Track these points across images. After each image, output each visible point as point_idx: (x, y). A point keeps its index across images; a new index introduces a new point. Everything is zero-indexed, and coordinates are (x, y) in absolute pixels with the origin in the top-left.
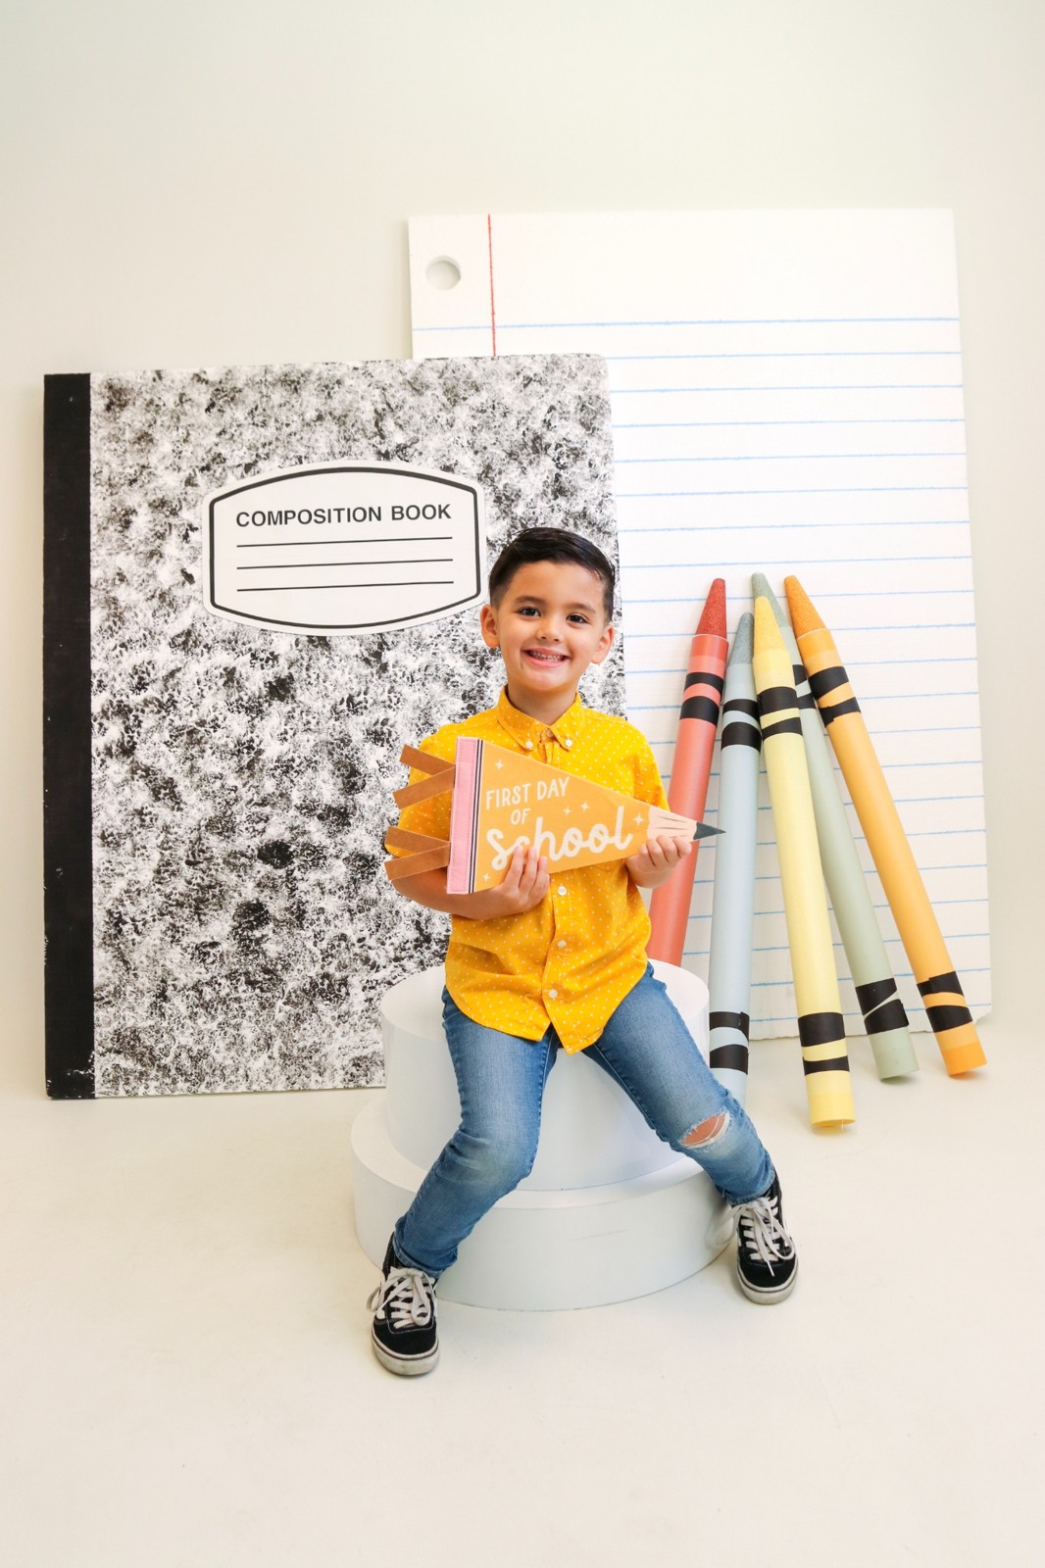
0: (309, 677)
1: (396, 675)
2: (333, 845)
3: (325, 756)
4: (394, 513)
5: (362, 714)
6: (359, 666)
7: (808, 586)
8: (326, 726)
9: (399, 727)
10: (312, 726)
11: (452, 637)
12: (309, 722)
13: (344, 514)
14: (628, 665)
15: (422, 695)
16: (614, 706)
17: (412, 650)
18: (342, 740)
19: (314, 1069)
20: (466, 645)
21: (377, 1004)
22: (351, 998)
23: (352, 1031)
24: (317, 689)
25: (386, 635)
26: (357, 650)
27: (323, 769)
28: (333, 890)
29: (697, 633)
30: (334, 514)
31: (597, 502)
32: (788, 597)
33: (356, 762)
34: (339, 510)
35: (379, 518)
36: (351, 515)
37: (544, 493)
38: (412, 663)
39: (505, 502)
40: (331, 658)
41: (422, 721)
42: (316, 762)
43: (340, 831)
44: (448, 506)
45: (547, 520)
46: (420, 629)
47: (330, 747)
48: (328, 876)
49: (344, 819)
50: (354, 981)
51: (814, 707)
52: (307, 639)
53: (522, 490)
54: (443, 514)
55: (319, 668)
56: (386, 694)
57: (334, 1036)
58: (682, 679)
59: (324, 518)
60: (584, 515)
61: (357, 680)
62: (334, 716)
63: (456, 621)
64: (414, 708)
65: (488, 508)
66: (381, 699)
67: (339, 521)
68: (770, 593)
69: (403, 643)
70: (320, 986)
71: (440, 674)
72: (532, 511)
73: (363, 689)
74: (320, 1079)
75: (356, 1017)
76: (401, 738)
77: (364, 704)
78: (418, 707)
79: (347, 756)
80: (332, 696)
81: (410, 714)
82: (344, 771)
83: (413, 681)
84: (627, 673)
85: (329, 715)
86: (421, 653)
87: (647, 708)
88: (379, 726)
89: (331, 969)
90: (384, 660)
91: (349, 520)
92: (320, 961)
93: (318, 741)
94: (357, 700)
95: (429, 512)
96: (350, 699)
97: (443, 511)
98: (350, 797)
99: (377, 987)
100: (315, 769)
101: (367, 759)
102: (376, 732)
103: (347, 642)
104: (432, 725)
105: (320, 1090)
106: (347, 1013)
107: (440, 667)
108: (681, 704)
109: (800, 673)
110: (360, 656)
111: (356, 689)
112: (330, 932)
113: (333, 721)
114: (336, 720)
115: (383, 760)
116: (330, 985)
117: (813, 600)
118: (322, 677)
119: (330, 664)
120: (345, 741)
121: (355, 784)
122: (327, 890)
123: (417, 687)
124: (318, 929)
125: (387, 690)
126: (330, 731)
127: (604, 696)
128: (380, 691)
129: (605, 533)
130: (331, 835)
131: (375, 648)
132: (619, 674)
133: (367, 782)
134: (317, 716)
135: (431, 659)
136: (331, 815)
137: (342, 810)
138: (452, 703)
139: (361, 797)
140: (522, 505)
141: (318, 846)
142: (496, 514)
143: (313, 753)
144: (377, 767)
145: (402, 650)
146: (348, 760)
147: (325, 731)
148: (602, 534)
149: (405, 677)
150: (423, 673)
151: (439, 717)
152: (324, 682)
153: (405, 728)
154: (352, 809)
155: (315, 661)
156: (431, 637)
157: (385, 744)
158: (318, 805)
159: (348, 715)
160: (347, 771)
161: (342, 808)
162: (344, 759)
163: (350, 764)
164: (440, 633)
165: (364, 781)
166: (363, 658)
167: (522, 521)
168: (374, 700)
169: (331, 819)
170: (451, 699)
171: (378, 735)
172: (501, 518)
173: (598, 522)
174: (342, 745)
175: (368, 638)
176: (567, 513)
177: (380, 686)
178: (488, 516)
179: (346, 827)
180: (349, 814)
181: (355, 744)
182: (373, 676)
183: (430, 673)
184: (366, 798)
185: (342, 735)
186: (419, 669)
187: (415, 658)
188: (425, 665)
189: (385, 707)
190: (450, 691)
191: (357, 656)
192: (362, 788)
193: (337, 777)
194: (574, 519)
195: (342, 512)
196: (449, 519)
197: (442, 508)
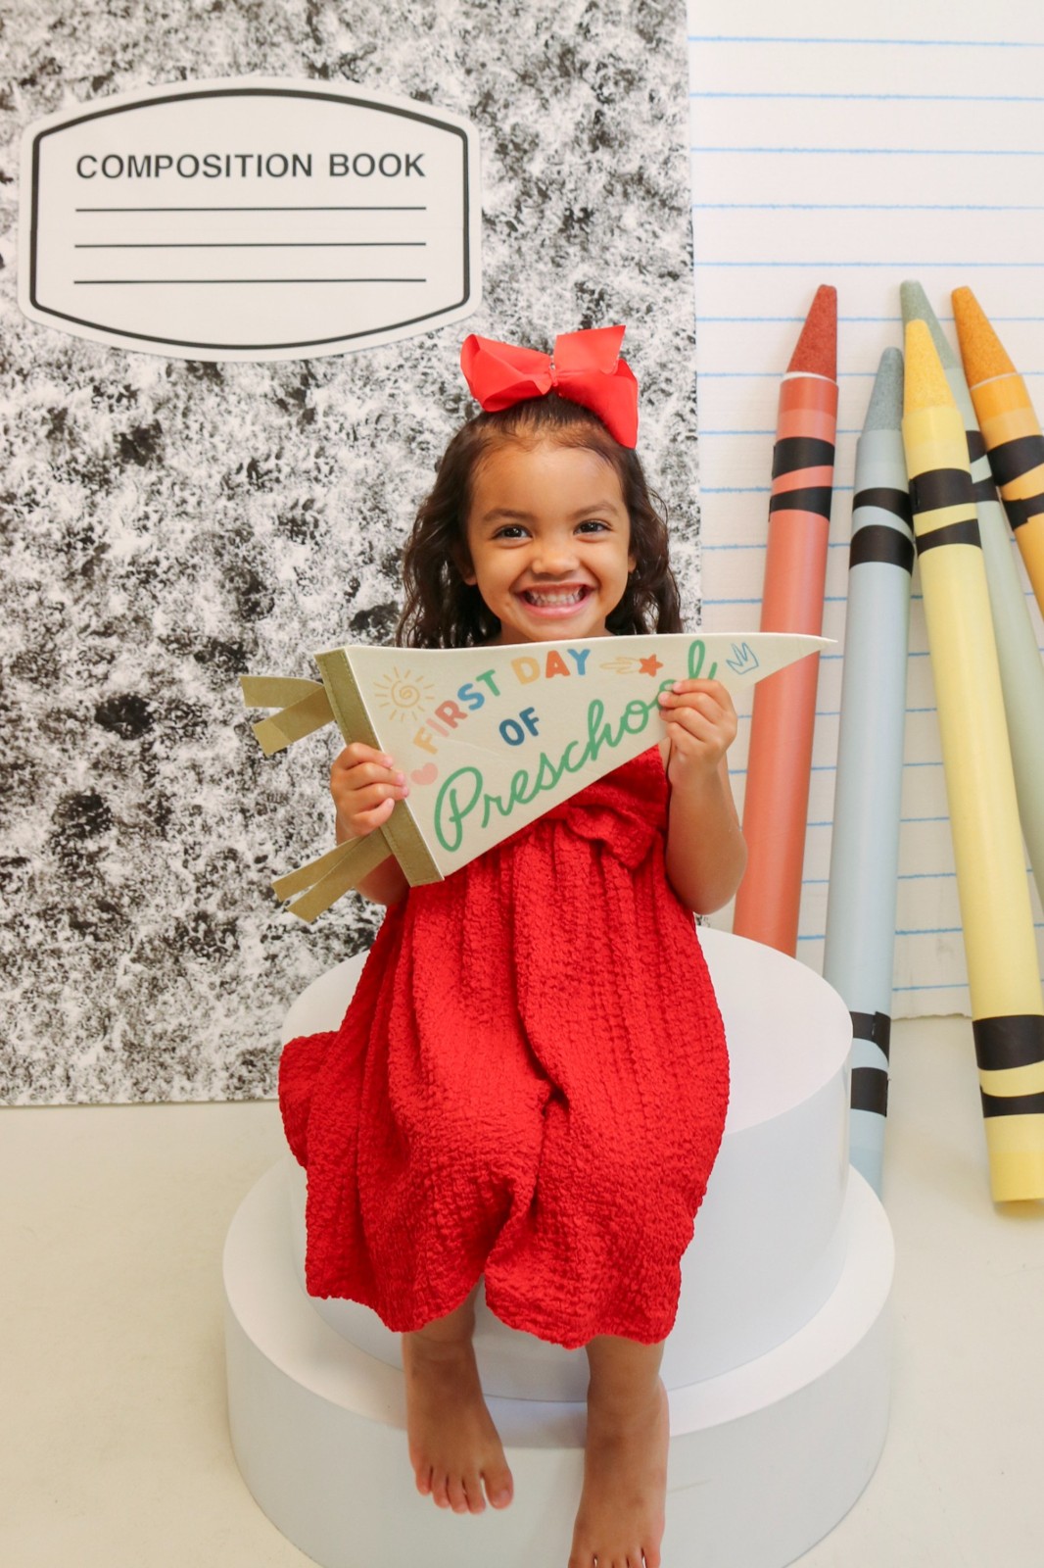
0: (187, 427)
1: (328, 428)
2: (219, 703)
3: (210, 558)
4: (332, 164)
5: (271, 490)
6: (269, 413)
7: (990, 304)
8: (213, 508)
9: (331, 514)
10: (190, 508)
11: (421, 369)
12: (184, 502)
13: (252, 164)
14: (704, 421)
15: (370, 462)
16: (679, 488)
17: (355, 389)
18: (238, 533)
19: (179, 1068)
20: (443, 383)
21: (285, 964)
22: (242, 954)
23: (242, 1008)
24: (199, 448)
25: (315, 363)
26: (266, 386)
27: (206, 578)
28: (216, 777)
30: (236, 164)
31: (661, 159)
32: (959, 321)
33: (260, 569)
34: (244, 158)
35: (308, 172)
36: (263, 166)
37: (577, 141)
38: (356, 409)
39: (514, 153)
40: (224, 398)
41: (369, 504)
42: (194, 567)
43: (230, 681)
44: (420, 156)
45: (580, 184)
46: (369, 354)
47: (218, 543)
48: (209, 753)
49: (238, 660)
50: (249, 926)
51: (996, 499)
52: (185, 365)
53: (542, 135)
54: (412, 170)
55: (204, 414)
56: (312, 459)
57: (214, 1015)
59: (219, 169)
60: (639, 178)
61: (265, 435)
62: (227, 491)
63: (429, 343)
64: (356, 484)
65: (485, 163)
66: (304, 466)
67: (244, 174)
68: (929, 316)
69: (341, 377)
70: (192, 934)
71: (400, 428)
72: (555, 169)
73: (275, 449)
74: (188, 1085)
75: (249, 985)
76: (334, 531)
77: (275, 475)
78: (363, 482)
79: (245, 559)
80: (223, 459)
81: (350, 493)
82: (239, 582)
83: (356, 439)
84: (700, 433)
85: (218, 490)
86: (369, 393)
87: (730, 491)
88: (298, 512)
89: (211, 906)
90: (309, 403)
91: (259, 174)
92: (193, 892)
93: (198, 532)
94: (263, 467)
95: (390, 165)
96: (253, 466)
97: (411, 165)
98: (249, 625)
99: (286, 936)
100: (193, 579)
101: (278, 563)
102: (293, 521)
103: (251, 372)
104: (384, 512)
105: (188, 1102)
106: (235, 978)
107: (401, 417)
109: (977, 443)
110: (271, 395)
111: (263, 449)
112: (211, 846)
113: (223, 502)
114: (230, 498)
115: (303, 566)
116: (208, 932)
117: (996, 326)
118: (208, 427)
119: (224, 406)
120: (243, 534)
121: (257, 604)
122: (206, 776)
123: (363, 450)
124: (190, 840)
125: (313, 451)
126: (218, 517)
127: (664, 471)
128: (302, 454)
129: (672, 208)
130: (216, 687)
131: (297, 383)
132: (688, 438)
133: (276, 601)
134: (197, 491)
135: (386, 404)
136: (217, 655)
137: (235, 647)
138: (419, 477)
139: (267, 626)
140: (541, 159)
141: (195, 705)
142: (498, 172)
143: (190, 552)
144: (294, 577)
145: (341, 388)
146: (246, 565)
147: (211, 516)
148: (667, 210)
149: (344, 432)
150: (373, 426)
151: (398, 499)
152: (212, 436)
153: (340, 515)
154: (251, 645)
155: (198, 402)
156: (387, 368)
157: (308, 540)
158: (196, 638)
159: (248, 491)
160: (245, 582)
161: (234, 643)
162: (240, 564)
163: (250, 571)
164: (402, 362)
165: (272, 599)
166: (275, 399)
167: (540, 184)
168: (292, 469)
169: (216, 660)
170: (417, 470)
171: (297, 525)
172: (506, 179)
173: (661, 192)
174: (238, 540)
175: (286, 367)
176: (612, 175)
177: (302, 446)
178: (484, 175)
179: (240, 674)
180: (246, 652)
181: (260, 538)
182: (291, 428)
183: (384, 426)
184: (275, 628)
185: (238, 523)
186: (367, 420)
187: (360, 402)
188: (376, 414)
189: (309, 480)
190: (415, 458)
191: (266, 396)
192: (268, 612)
193: (229, 592)
194: (624, 186)
195: (248, 160)
196: (422, 178)
197: (411, 160)
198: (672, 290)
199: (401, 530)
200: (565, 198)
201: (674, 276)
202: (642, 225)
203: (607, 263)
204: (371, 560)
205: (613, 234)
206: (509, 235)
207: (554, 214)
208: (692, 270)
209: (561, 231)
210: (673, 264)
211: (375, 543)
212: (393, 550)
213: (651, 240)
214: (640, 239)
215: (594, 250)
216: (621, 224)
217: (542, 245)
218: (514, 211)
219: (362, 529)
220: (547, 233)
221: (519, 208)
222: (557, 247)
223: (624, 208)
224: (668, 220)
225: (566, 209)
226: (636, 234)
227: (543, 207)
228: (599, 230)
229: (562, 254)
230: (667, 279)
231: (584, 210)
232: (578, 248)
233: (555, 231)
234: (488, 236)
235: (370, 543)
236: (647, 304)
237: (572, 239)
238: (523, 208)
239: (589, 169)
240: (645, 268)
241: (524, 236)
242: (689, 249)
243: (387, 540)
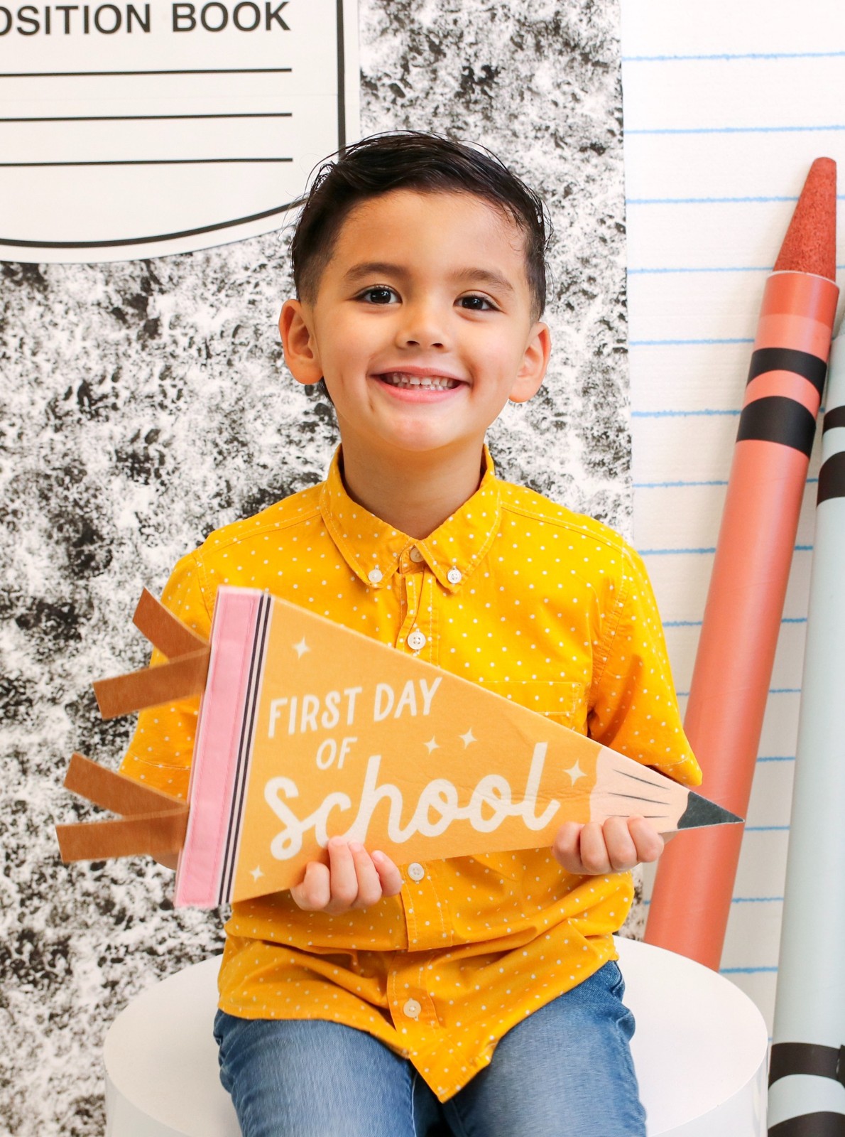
1: (175, 342)
2: (46, 677)
3: (33, 501)
4: (176, 17)
5: (107, 419)
6: (103, 325)
8: (37, 441)
9: (180, 447)
13: (77, 18)
14: (634, 330)
15: (227, 384)
16: (605, 412)
17: (208, 295)
18: (68, 471)
21: (127, 992)
22: (76, 980)
23: (76, 1046)
24: (19, 368)
25: (158, 263)
26: (99, 292)
27: (29, 526)
28: (44, 767)
29: (776, 268)
30: (58, 18)
33: (94, 515)
34: (67, 9)
35: (146, 27)
36: (91, 21)
38: (208, 321)
40: (48, 308)
41: (226, 435)
42: (15, 513)
43: (59, 650)
44: (284, 4)
45: (481, 36)
46: (224, 251)
47: (43, 483)
48: (35, 738)
49: (69, 626)
50: (83, 945)
52: (2, 267)
54: (274, 22)
55: (24, 327)
56: (156, 381)
57: (41, 1055)
58: (741, 358)
59: (37, 25)
60: (556, 27)
61: (99, 352)
62: (53, 421)
64: (210, 411)
65: (365, 12)
66: (146, 390)
67: (67, 30)
69: (191, 281)
70: (15, 956)
71: (262, 342)
72: (452, 17)
73: (111, 369)
75: (84, 1018)
76: (184, 468)
77: (111, 400)
78: (218, 408)
79: (76, 503)
80: (49, 382)
81: (203, 422)
82: (69, 530)
83: (209, 356)
84: (633, 344)
85: (43, 420)
86: (225, 300)
87: (672, 414)
88: (140, 445)
89: (38, 923)
90: (152, 313)
91: (87, 30)
92: (17, 905)
93: (19, 471)
94: (97, 391)
95: (247, 17)
96: (85, 390)
97: (273, 16)
98: (82, 583)
99: (128, 958)
100: (13, 527)
101: (116, 507)
102: (134, 456)
103: (82, 275)
104: (244, 444)
106: (67, 1010)
107: (263, 329)
108: (741, 407)
111: (97, 369)
112: (37, 850)
113: (49, 433)
114: (57, 429)
115: (146, 511)
116: (35, 954)
118: (29, 343)
119: (48, 318)
120: (73, 472)
121: (91, 557)
122: (32, 766)
123: (218, 369)
124: (13, 843)
125: (157, 372)
126: (44, 452)
127: (586, 392)
128: (143, 374)
129: (596, 64)
130: (43, 657)
131: (136, 288)
132: (616, 350)
133: (115, 554)
134: (18, 421)
135: (245, 312)
136: (44, 619)
137: (66, 609)
138: (286, 401)
139: (104, 585)
140: (433, 6)
141: (17, 680)
142: (380, 23)
143: (10, 495)
144: (136, 525)
145: (190, 294)
146: (78, 511)
147: (35, 451)
148: (589, 66)
149: (195, 347)
150: (230, 339)
151: (260, 428)
152: (34, 354)
153: (192, 449)
154: (85, 607)
155: (16, 312)
156: (246, 269)
157: (152, 480)
158: (18, 599)
159: (79, 420)
160: (77, 531)
161: (65, 604)
162: (70, 509)
163: (82, 517)
164: (264, 261)
165: (109, 551)
166: (111, 308)
167: (432, 36)
168: (132, 393)
169: (43, 625)
170: (283, 393)
171: (139, 462)
172: (390, 31)
173: (583, 43)
174: (67, 479)
175: (123, 269)
176: (521, 24)
177: (144, 365)
178: (363, 27)
179: (72, 643)
180: (78, 616)
181: (94, 478)
182: (130, 344)
183: (243, 340)
184: (113, 586)
185: (68, 459)
186: (222, 332)
187: (214, 310)
188: (234, 325)
189: (153, 406)
190: (282, 378)
191: (99, 304)
192: (105, 567)
193: (57, 542)
194: (536, 36)
195: (72, 12)
196: (287, 32)
197: (273, 10)
198: (596, 166)
199: (265, 467)
200: (463, 54)
201: (599, 149)
202: (559, 86)
203: (515, 134)
204: (229, 503)
205: (522, 99)
206: (394, 102)
207: (450, 74)
208: (621, 141)
209: (458, 95)
210: (598, 134)
211: (233, 483)
212: (255, 490)
213: (570, 105)
214: (556, 104)
215: (499, 118)
216: (533, 86)
217: (435, 114)
218: (400, 71)
219: (217, 465)
220: (440, 98)
221: (406, 68)
222: (453, 116)
223: (536, 64)
224: (591, 79)
225: (464, 68)
226: (551, 97)
227: (435, 65)
228: (505, 93)
229: (460, 124)
230: (590, 153)
231: (486, 68)
232: (479, 116)
233: (451, 95)
234: (369, 103)
235: (227, 482)
236: (565, 184)
237: (472, 106)
238: (411, 68)
239: (493, 17)
240: (562, 139)
241: (412, 103)
242: (617, 115)
243: (248, 479)
